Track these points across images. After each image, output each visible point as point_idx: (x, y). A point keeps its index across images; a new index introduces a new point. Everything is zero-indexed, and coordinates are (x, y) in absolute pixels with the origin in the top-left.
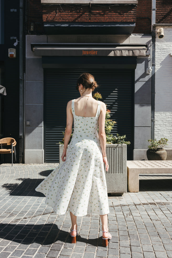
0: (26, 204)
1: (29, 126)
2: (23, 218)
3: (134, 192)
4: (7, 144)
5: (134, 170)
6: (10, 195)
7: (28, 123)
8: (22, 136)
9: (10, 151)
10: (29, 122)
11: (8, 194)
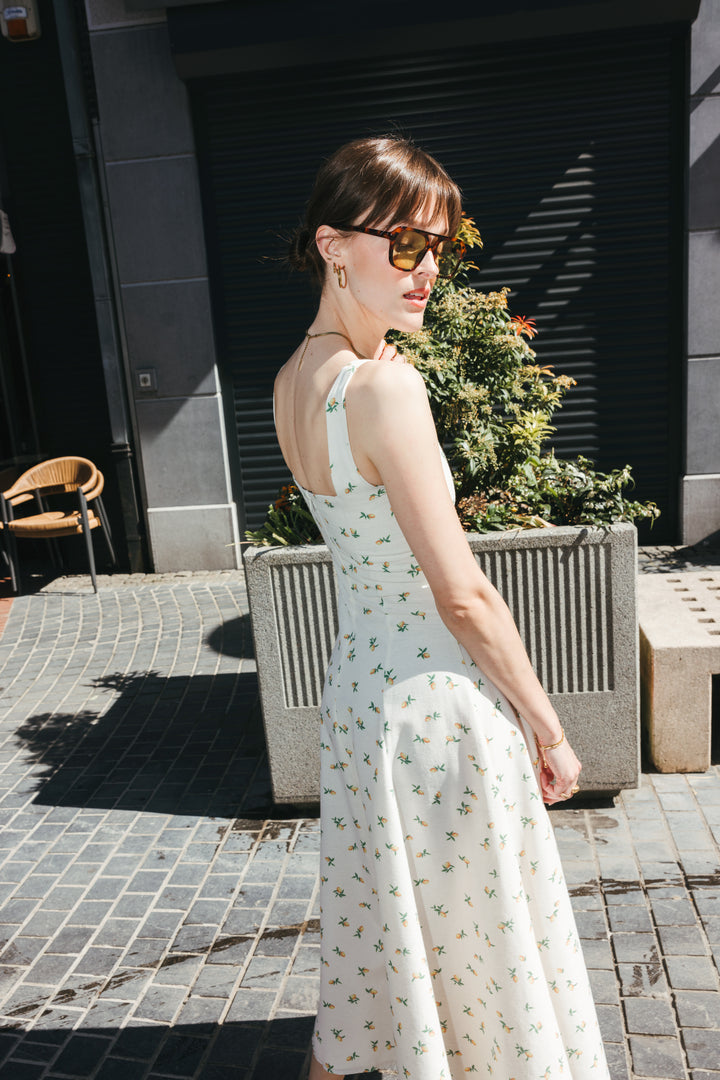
0: (98, 876)
1: (150, 393)
2: (58, 988)
3: (683, 772)
4: (62, 487)
5: (680, 656)
6: (35, 802)
7: (146, 380)
8: (125, 446)
9: (76, 527)
10: (148, 376)
11: (30, 792)
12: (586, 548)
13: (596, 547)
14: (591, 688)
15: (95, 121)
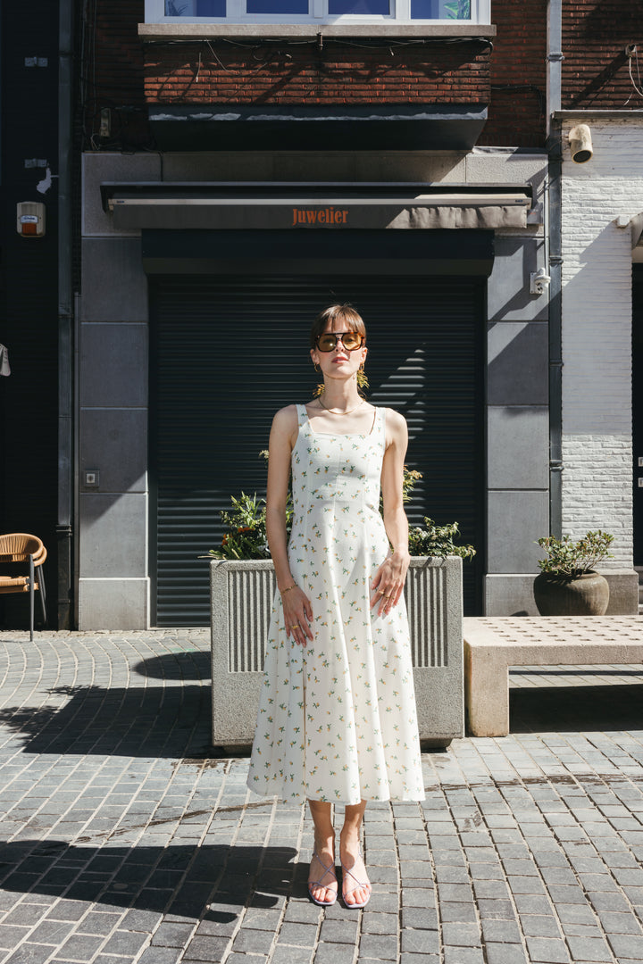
0: (87, 786)
1: (94, 488)
2: (77, 837)
3: (491, 736)
4: (10, 557)
5: (489, 652)
6: (24, 751)
7: (91, 478)
8: (67, 528)
9: (24, 585)
10: (93, 475)
11: (18, 747)
12: (431, 569)
13: (437, 568)
14: (433, 665)
15: (77, 294)
